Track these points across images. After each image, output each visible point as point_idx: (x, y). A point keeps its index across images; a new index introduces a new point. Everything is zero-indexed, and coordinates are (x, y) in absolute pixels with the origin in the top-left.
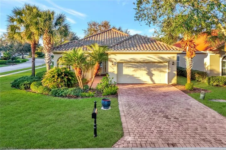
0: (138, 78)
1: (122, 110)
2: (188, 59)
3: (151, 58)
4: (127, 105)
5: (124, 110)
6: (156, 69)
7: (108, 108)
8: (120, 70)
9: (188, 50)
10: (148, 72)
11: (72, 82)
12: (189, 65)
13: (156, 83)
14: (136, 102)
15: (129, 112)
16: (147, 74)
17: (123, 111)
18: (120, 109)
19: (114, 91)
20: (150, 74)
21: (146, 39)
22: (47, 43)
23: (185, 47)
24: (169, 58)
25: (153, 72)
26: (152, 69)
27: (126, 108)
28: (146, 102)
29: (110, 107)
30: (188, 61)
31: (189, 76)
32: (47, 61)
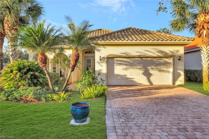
0: (132, 79)
1: (113, 125)
2: (206, 47)
3: (149, 51)
4: (121, 114)
5: (116, 125)
6: (154, 68)
7: (83, 122)
8: (110, 69)
9: (206, 35)
10: (145, 71)
11: (41, 80)
12: (206, 57)
13: (154, 84)
14: (136, 109)
15: (127, 131)
16: (143, 74)
17: (115, 127)
18: (109, 123)
19: (99, 91)
20: (148, 75)
21: (142, 31)
22: (10, 27)
23: (201, 32)
24: (172, 52)
25: (151, 72)
26: (149, 68)
27: (121, 120)
28: (156, 109)
29: (88, 119)
30: (205, 50)
31: (207, 72)
32: (11, 53)
